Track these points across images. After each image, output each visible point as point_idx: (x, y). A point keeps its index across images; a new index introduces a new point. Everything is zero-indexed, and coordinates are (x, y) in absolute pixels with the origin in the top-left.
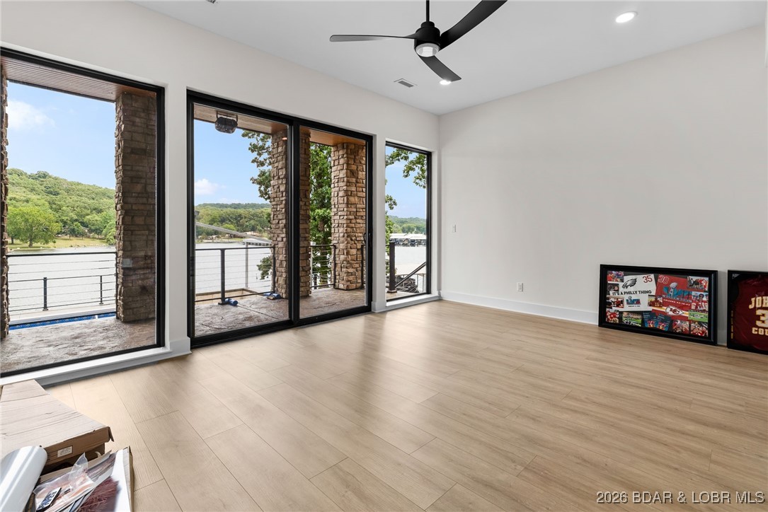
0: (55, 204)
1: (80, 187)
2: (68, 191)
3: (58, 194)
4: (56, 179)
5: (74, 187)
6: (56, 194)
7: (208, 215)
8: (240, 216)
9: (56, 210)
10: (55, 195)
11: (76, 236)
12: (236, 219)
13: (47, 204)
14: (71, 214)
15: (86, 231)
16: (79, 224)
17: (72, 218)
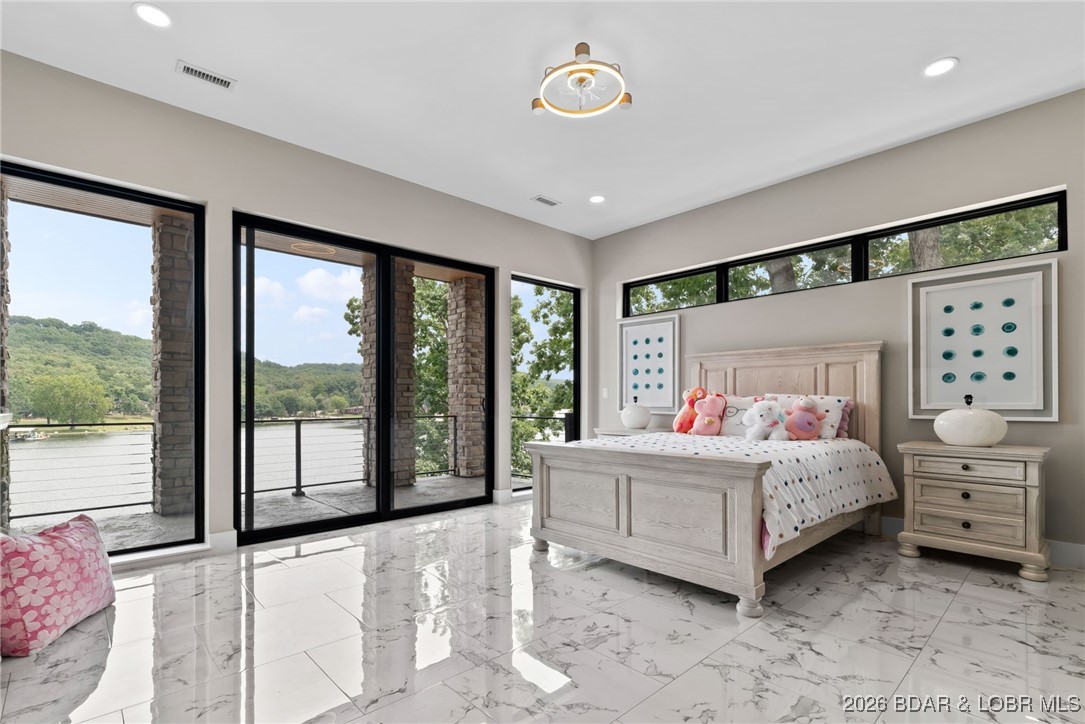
0: (104, 369)
1: (139, 343)
2: (122, 349)
3: (109, 353)
4: (106, 331)
5: (130, 343)
6: (106, 353)
7: (310, 382)
8: (354, 383)
9: (106, 378)
10: (104, 355)
11: (133, 414)
12: (348, 387)
13: (93, 367)
14: (125, 383)
15: (146, 406)
16: (136, 397)
17: (127, 388)
